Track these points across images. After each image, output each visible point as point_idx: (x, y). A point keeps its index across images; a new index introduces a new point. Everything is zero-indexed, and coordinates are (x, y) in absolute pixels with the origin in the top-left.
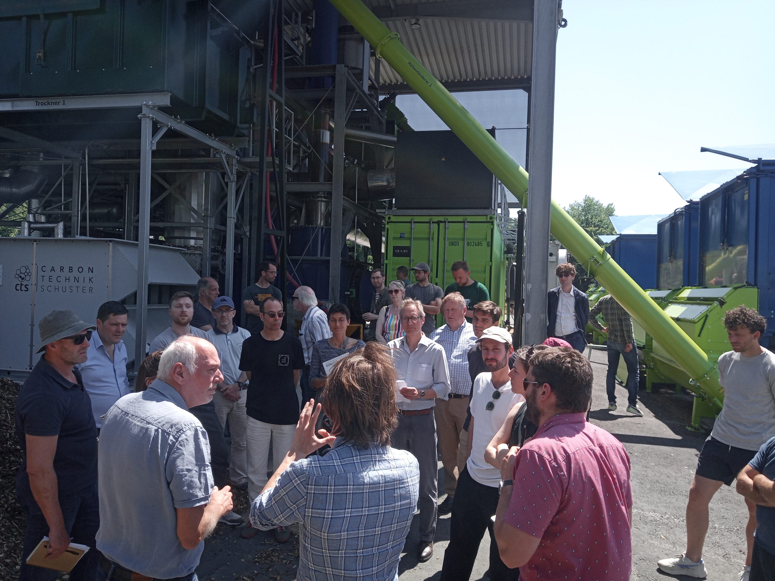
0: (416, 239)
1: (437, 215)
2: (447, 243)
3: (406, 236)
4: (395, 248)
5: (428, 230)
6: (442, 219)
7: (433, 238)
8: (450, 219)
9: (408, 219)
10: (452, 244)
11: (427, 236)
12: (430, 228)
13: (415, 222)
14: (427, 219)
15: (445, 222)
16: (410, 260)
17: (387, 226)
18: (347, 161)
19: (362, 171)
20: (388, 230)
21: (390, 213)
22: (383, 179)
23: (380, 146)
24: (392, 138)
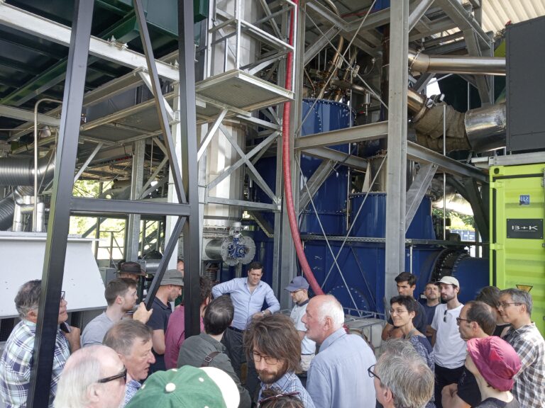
3: (534, 199)
4: (510, 222)
17: (492, 185)
18: (430, 100)
19: (455, 111)
20: (494, 190)
21: (498, 162)
22: (488, 119)
23: (485, 76)
24: (502, 62)
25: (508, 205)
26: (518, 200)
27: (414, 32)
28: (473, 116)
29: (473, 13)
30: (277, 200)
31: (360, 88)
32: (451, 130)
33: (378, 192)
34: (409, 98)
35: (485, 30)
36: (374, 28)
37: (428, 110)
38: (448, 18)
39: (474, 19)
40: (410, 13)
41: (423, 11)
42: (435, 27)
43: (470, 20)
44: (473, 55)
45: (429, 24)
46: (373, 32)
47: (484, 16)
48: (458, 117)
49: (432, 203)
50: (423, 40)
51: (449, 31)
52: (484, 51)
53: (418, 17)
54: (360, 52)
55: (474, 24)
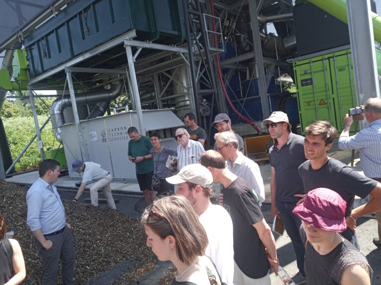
0: (314, 72)
1: (326, 54)
2: (337, 70)
3: (308, 71)
4: (302, 81)
5: (322, 65)
6: (331, 55)
7: (326, 70)
8: (337, 54)
9: (307, 61)
10: (341, 70)
11: (322, 69)
12: (323, 63)
13: (312, 62)
14: (320, 58)
15: (333, 57)
16: (313, 87)
17: (294, 69)
18: (269, 36)
20: (296, 71)
21: (295, 60)
22: (293, 40)
24: (291, 15)
25: (301, 75)
26: (303, 73)
28: (287, 40)
31: (238, 35)
32: (279, 47)
33: (254, 78)
34: (261, 36)
37: (268, 40)
48: (281, 41)
49: (275, 80)
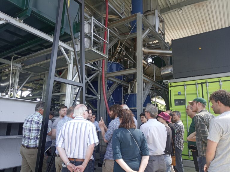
0: (188, 94)
1: (200, 79)
3: (182, 93)
4: (175, 100)
5: (195, 89)
6: (204, 81)
7: (199, 93)
9: (182, 84)
11: (195, 92)
12: (196, 87)
13: (186, 85)
14: (194, 82)
15: (206, 83)
17: (170, 89)
18: (149, 63)
19: (157, 67)
21: (171, 82)
22: (168, 70)
23: (167, 56)
24: (171, 52)
25: (175, 95)
26: (177, 93)
27: (144, 41)
28: (163, 69)
29: (162, 36)
30: (99, 96)
31: (126, 59)
32: (156, 74)
33: (133, 93)
34: (143, 63)
35: (166, 42)
36: (130, 39)
37: (149, 66)
38: (154, 37)
39: (162, 38)
40: (143, 35)
41: (146, 34)
42: (150, 40)
43: (161, 38)
44: (163, 49)
45: (148, 39)
46: (130, 40)
47: (166, 37)
48: (159, 69)
50: (147, 44)
51: (155, 41)
52: (166, 48)
53: (145, 36)
54: (126, 47)
55: (162, 39)
